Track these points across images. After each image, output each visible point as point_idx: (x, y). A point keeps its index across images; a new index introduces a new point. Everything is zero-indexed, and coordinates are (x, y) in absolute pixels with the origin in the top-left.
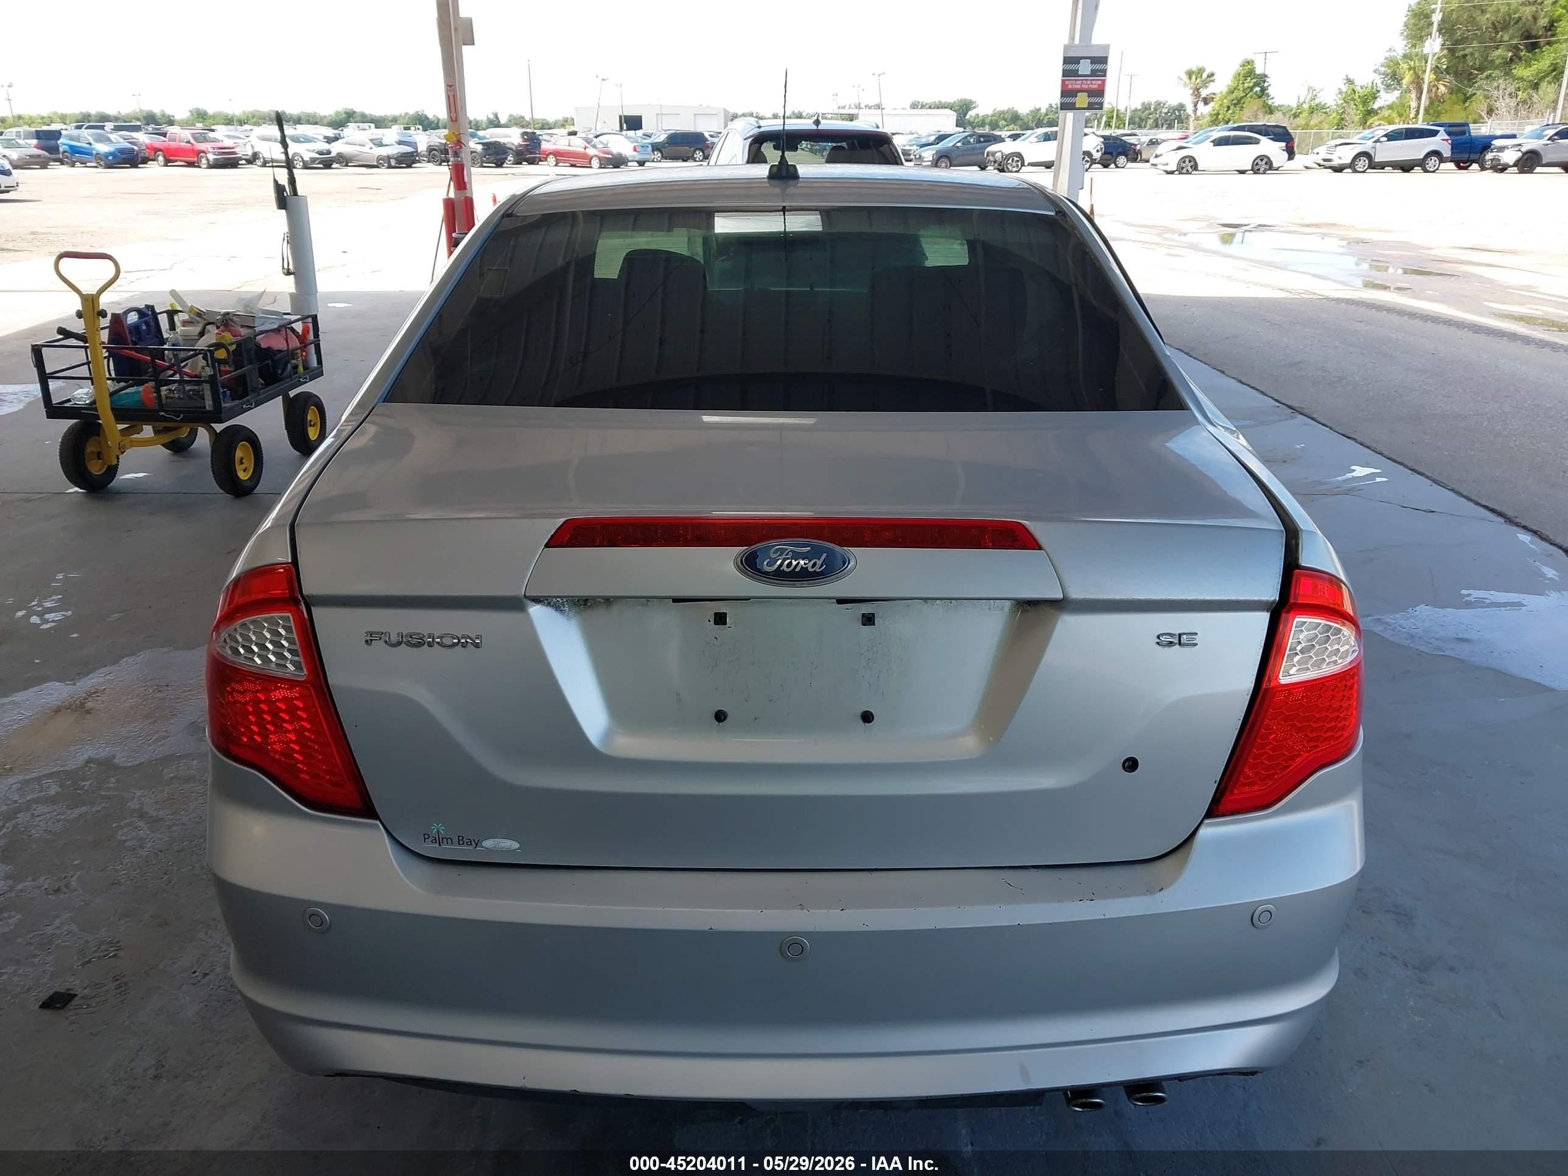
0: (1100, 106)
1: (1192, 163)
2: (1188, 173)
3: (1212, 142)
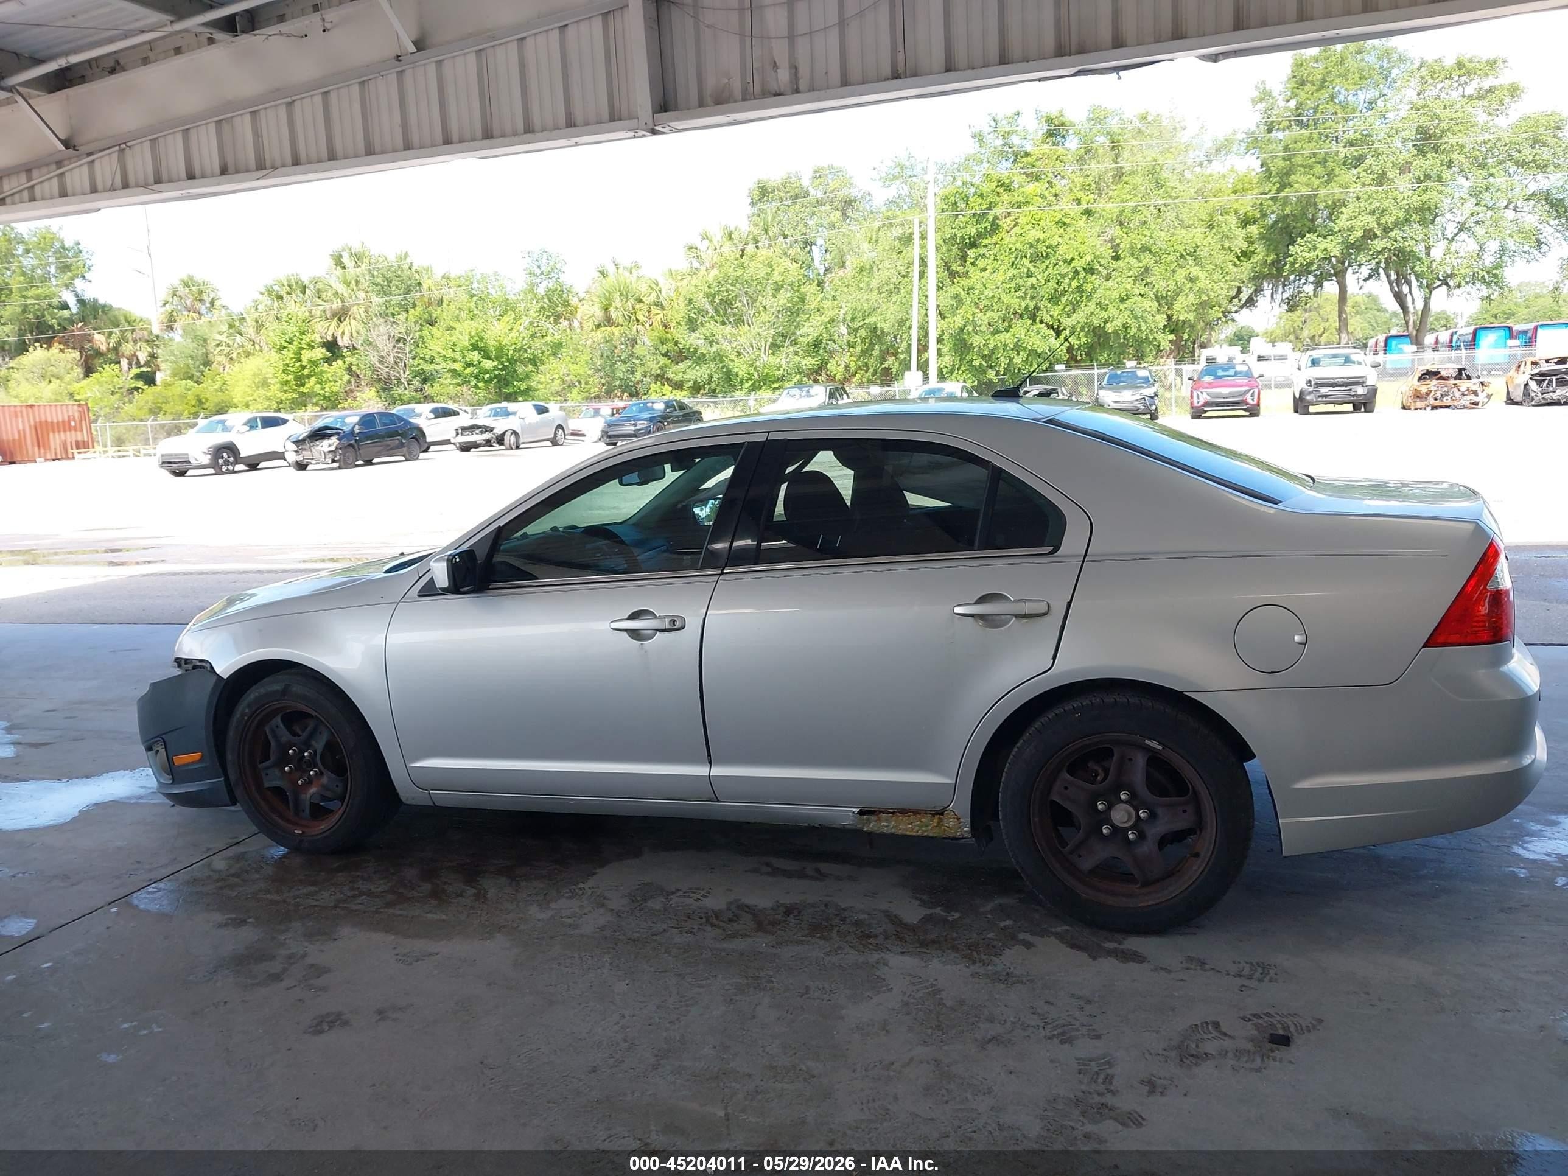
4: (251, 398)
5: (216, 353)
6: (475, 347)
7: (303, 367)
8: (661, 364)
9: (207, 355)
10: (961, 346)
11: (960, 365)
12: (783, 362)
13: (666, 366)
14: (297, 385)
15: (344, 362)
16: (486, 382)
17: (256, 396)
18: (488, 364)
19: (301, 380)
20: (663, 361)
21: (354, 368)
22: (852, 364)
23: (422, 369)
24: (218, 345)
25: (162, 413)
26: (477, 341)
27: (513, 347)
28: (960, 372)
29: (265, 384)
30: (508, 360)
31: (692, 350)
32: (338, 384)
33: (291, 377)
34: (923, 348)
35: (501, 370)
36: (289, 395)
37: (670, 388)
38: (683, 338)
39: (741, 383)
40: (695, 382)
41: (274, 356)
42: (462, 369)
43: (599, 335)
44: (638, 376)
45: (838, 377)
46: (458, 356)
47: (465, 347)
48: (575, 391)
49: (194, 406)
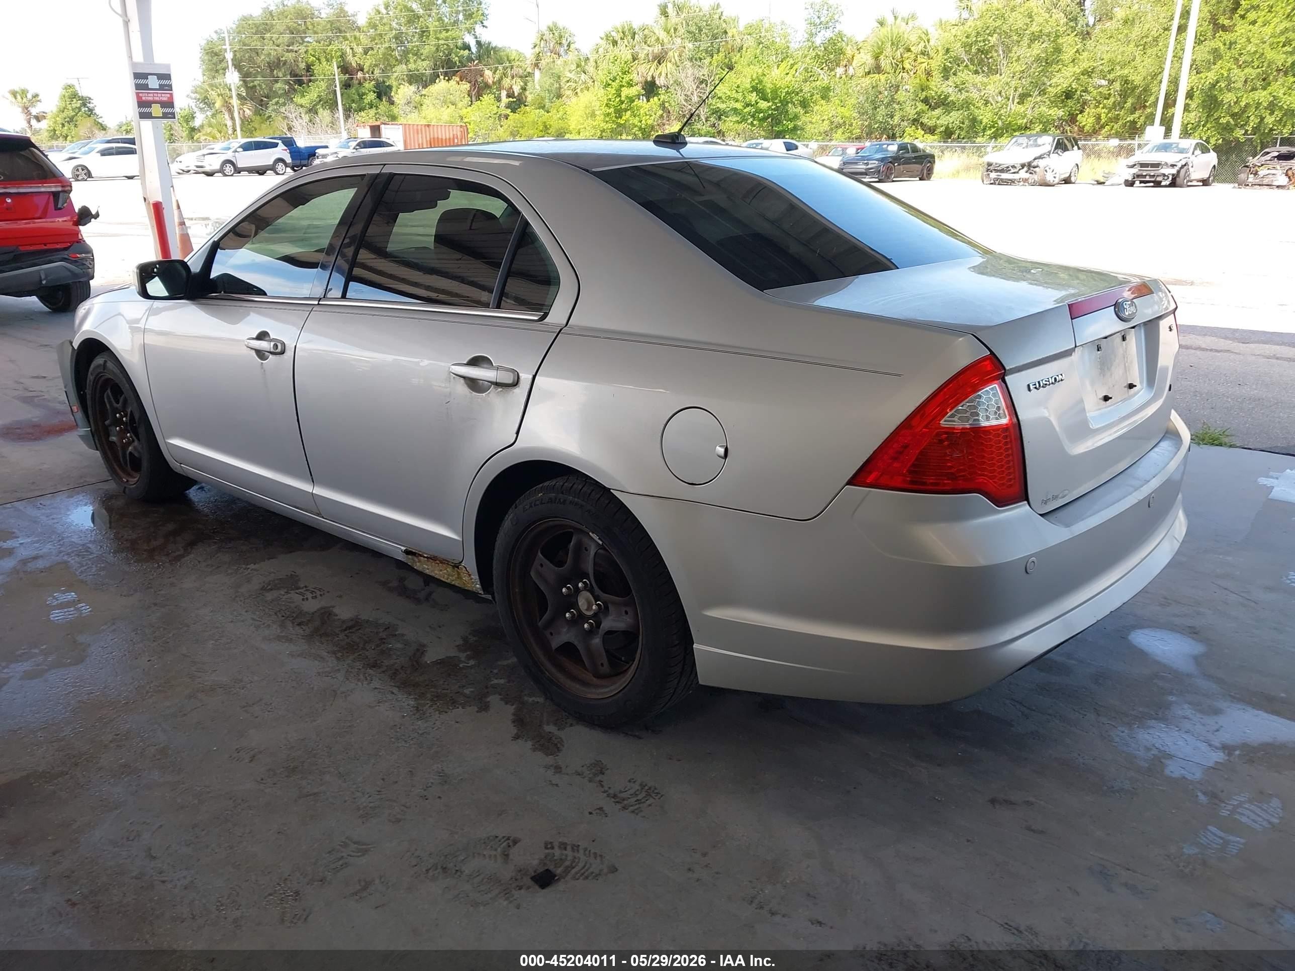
0: (173, 116)
1: (85, 171)
2: (83, 180)
3: (98, 152)
4: (582, 126)
5: (566, 88)
6: (755, 89)
7: (622, 102)
8: (918, 109)
9: (560, 88)
10: (1211, 103)
11: (1207, 122)
12: (1029, 112)
13: (923, 112)
14: (616, 117)
15: (659, 99)
16: (760, 120)
17: (585, 125)
18: (763, 105)
19: (619, 113)
20: (921, 106)
21: (667, 105)
22: (1103, 116)
23: (718, 108)
24: (568, 81)
25: (519, 135)
26: (757, 84)
27: (786, 90)
28: (1206, 128)
29: (593, 115)
30: (781, 101)
31: (942, 97)
32: (652, 118)
33: (612, 110)
34: (1170, 102)
35: (774, 110)
36: (609, 125)
37: (923, 132)
38: (936, 86)
39: (984, 130)
40: (947, 128)
41: (602, 92)
42: (741, 108)
43: (867, 81)
44: (896, 119)
45: (1087, 128)
46: (740, 98)
47: (746, 89)
48: (840, 131)
49: (542, 131)
